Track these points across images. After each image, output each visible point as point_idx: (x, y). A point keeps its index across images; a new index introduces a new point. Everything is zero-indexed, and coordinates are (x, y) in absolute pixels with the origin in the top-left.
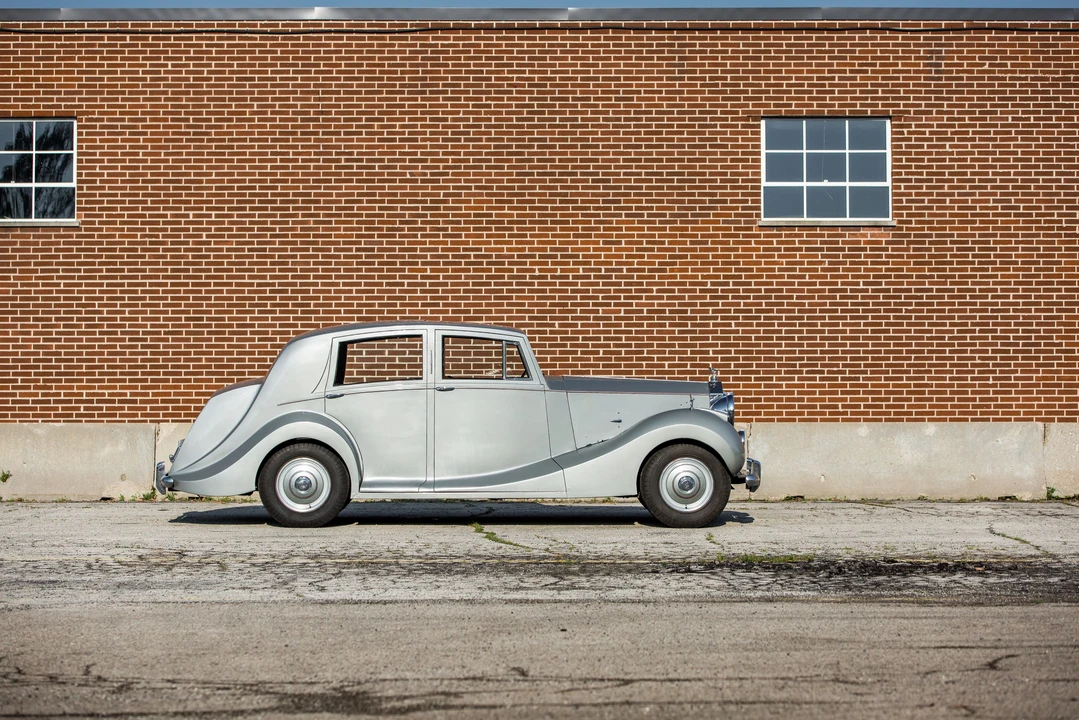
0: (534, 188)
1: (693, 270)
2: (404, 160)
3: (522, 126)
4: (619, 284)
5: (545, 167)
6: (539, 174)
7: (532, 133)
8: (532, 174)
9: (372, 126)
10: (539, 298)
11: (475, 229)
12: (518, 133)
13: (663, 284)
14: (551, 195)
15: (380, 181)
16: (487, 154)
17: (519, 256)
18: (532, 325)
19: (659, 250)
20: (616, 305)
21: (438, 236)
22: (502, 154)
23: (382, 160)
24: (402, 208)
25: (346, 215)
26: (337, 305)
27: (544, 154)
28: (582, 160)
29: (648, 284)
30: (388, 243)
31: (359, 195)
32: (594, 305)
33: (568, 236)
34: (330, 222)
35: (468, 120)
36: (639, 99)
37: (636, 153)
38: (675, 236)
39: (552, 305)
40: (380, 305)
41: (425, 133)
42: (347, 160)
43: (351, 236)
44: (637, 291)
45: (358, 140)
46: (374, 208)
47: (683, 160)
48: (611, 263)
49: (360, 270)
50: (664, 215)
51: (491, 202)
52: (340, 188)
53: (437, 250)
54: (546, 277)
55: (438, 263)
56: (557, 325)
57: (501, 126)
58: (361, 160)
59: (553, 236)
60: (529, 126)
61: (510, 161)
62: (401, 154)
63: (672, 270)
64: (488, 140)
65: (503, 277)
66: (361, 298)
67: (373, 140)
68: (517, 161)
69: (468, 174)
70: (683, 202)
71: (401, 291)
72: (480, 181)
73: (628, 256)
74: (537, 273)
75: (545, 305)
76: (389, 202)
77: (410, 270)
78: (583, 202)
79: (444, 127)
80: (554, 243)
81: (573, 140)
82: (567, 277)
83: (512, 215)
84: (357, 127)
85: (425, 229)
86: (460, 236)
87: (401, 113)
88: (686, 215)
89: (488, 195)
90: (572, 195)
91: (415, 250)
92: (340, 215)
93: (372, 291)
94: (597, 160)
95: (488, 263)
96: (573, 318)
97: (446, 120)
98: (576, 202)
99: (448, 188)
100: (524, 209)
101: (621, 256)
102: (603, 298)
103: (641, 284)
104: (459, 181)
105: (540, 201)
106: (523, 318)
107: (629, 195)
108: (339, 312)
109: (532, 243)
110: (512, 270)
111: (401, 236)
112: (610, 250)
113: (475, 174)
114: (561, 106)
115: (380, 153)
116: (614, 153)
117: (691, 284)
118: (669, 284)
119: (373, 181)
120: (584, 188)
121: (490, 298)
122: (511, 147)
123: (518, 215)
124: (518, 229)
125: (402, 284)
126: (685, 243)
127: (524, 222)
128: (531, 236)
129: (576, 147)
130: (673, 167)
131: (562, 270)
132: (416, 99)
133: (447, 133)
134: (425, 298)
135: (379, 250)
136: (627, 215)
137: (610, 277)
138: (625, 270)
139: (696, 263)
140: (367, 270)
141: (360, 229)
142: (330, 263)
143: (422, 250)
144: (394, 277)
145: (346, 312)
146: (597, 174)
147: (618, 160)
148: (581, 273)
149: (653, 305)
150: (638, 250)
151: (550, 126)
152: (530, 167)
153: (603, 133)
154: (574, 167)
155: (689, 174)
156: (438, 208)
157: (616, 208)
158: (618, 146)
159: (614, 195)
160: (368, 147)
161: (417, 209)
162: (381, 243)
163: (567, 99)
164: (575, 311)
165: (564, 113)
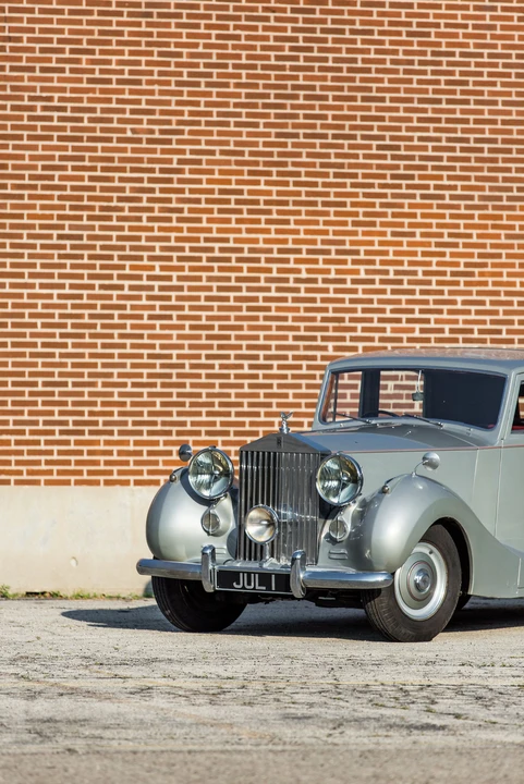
0: (299, 155)
1: (509, 275)
2: (123, 111)
3: (283, 68)
4: (412, 292)
5: (313, 126)
6: (306, 136)
7: (296, 78)
8: (296, 136)
9: (78, 61)
10: (307, 310)
11: (221, 211)
12: (278, 77)
13: (470, 293)
14: (323, 165)
15: (90, 139)
16: (236, 105)
17: (280, 251)
18: (296, 348)
19: (466, 245)
20: (408, 321)
21: (169, 220)
22: (255, 106)
23: (93, 110)
24: (121, 180)
25: (44, 187)
26: (32, 315)
27: (312, 107)
28: (364, 118)
29: (451, 293)
30: (102, 228)
31: (62, 158)
32: (380, 320)
33: (345, 223)
34: (21, 197)
35: (209, 56)
36: (438, 35)
37: (435, 111)
38: (486, 227)
39: (324, 320)
40: (92, 316)
41: (151, 73)
42: (45, 108)
43: (51, 217)
44: (436, 302)
45: (60, 80)
46: (81, 178)
47: (494, 122)
48: (401, 263)
49: (63, 266)
50: (471, 198)
51: (241, 173)
52: (35, 148)
53: (168, 239)
54: (315, 281)
55: (170, 259)
56: (330, 348)
57: (254, 67)
58: (64, 109)
59: (326, 223)
60: (293, 68)
61: (266, 116)
62: (119, 101)
63: (481, 274)
64: (238, 85)
65: (257, 280)
66: (64, 306)
67: (80, 80)
68: (277, 116)
69: (210, 133)
70: (495, 179)
71: (120, 297)
72: (227, 143)
73: (424, 254)
74: (304, 275)
75: (313, 319)
76: (104, 169)
77: (133, 267)
78: (365, 176)
79: (178, 65)
80: (326, 232)
81: (351, 89)
82: (343, 281)
83: (269, 193)
84: (58, 61)
85: (151, 210)
86: (199, 220)
87: (119, 43)
88: (500, 198)
89: (238, 163)
90: (351, 166)
91: (138, 239)
92: (34, 187)
93: (80, 297)
94: (382, 119)
95: (239, 260)
96: (352, 339)
97: (179, 55)
98: (355, 176)
99: (183, 152)
100: (286, 184)
101: (414, 254)
102: (392, 311)
103: (442, 293)
104: (198, 142)
105: (308, 174)
106: (285, 338)
107: (424, 168)
108: (34, 325)
109: (297, 232)
110: (269, 270)
111: (120, 219)
112: (400, 244)
113: (220, 133)
114: (335, 41)
115: (90, 100)
116: (406, 110)
117: (507, 293)
118: (479, 293)
119: (80, 139)
120: (365, 157)
121: (240, 309)
122: (267, 96)
123: (279, 193)
124: (279, 212)
125: (121, 287)
126: (498, 236)
127: (286, 203)
128: (296, 222)
129: (354, 99)
130: (482, 131)
131: (338, 272)
132: (139, 24)
133: (181, 74)
134: (153, 308)
135: (90, 237)
136: (423, 197)
137: (400, 282)
138: (420, 273)
139: (513, 265)
140: (73, 266)
141: (63, 207)
142: (22, 256)
143: (149, 239)
144: (110, 277)
145: (44, 325)
146: (382, 138)
147: (410, 120)
148: (363, 276)
149: (456, 322)
150: (438, 245)
151: (321, 69)
152: (295, 126)
153: (390, 81)
154: (353, 128)
155: (505, 141)
156: (170, 181)
157: (408, 187)
158: (410, 100)
159: (407, 167)
160: (73, 90)
161: (141, 180)
162: (92, 228)
163: (342, 31)
164: (354, 329)
165: (339, 50)
